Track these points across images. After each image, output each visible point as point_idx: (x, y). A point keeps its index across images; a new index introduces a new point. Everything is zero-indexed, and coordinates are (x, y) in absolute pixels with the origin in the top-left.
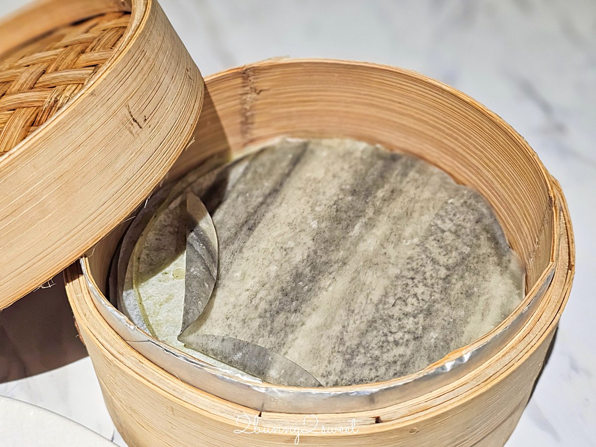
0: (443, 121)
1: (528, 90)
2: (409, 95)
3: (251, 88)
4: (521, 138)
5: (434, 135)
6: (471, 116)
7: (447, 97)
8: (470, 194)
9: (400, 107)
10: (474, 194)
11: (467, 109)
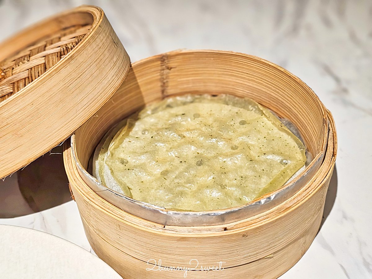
0: (271, 83)
1: (328, 70)
2: (252, 69)
3: (166, 67)
4: (310, 89)
5: (266, 91)
6: (284, 79)
7: (272, 69)
8: (286, 123)
9: (247, 76)
10: (288, 123)
11: (282, 75)
